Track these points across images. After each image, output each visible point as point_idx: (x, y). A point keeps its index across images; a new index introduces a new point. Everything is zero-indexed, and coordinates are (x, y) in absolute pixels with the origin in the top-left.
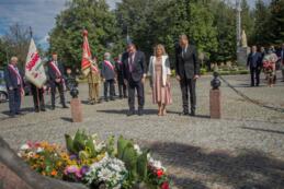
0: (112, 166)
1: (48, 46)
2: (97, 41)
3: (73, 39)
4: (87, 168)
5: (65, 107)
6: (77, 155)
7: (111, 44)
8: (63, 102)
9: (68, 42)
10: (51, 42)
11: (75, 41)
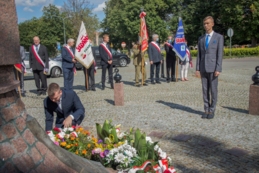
0: (126, 152)
1: (104, 16)
2: (155, 13)
3: (129, 10)
4: (108, 151)
5: (112, 87)
6: (103, 140)
7: (171, 16)
8: (111, 82)
9: (124, 13)
10: (107, 12)
11: (131, 13)
